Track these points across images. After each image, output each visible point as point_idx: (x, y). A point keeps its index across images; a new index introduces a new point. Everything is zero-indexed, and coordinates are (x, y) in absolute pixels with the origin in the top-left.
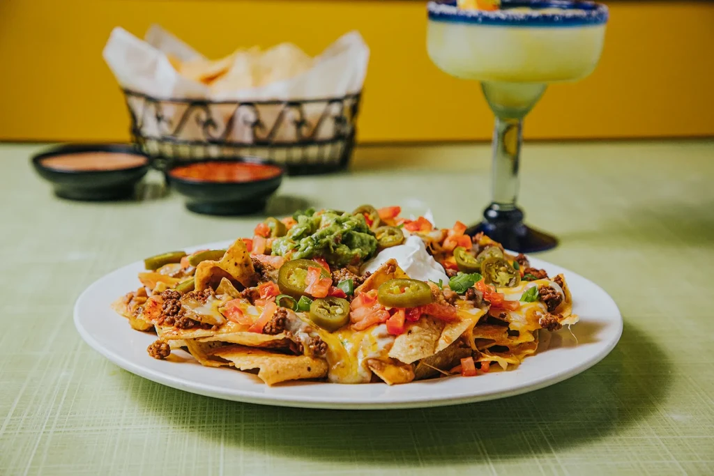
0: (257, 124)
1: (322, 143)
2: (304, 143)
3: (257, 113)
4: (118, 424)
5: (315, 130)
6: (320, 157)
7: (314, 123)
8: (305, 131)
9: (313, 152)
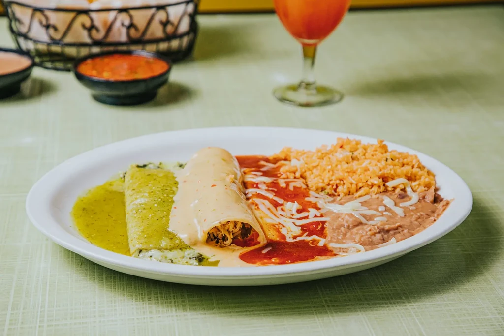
0: (132, 25)
1: (181, 36)
2: (169, 38)
3: (131, 17)
4: (95, 317)
5: (177, 28)
6: (180, 46)
7: (176, 23)
8: (170, 29)
9: (175, 44)
